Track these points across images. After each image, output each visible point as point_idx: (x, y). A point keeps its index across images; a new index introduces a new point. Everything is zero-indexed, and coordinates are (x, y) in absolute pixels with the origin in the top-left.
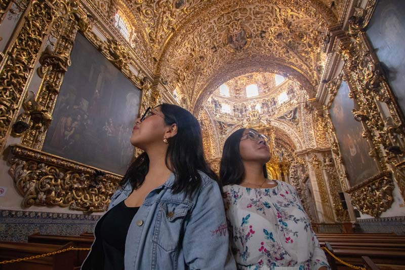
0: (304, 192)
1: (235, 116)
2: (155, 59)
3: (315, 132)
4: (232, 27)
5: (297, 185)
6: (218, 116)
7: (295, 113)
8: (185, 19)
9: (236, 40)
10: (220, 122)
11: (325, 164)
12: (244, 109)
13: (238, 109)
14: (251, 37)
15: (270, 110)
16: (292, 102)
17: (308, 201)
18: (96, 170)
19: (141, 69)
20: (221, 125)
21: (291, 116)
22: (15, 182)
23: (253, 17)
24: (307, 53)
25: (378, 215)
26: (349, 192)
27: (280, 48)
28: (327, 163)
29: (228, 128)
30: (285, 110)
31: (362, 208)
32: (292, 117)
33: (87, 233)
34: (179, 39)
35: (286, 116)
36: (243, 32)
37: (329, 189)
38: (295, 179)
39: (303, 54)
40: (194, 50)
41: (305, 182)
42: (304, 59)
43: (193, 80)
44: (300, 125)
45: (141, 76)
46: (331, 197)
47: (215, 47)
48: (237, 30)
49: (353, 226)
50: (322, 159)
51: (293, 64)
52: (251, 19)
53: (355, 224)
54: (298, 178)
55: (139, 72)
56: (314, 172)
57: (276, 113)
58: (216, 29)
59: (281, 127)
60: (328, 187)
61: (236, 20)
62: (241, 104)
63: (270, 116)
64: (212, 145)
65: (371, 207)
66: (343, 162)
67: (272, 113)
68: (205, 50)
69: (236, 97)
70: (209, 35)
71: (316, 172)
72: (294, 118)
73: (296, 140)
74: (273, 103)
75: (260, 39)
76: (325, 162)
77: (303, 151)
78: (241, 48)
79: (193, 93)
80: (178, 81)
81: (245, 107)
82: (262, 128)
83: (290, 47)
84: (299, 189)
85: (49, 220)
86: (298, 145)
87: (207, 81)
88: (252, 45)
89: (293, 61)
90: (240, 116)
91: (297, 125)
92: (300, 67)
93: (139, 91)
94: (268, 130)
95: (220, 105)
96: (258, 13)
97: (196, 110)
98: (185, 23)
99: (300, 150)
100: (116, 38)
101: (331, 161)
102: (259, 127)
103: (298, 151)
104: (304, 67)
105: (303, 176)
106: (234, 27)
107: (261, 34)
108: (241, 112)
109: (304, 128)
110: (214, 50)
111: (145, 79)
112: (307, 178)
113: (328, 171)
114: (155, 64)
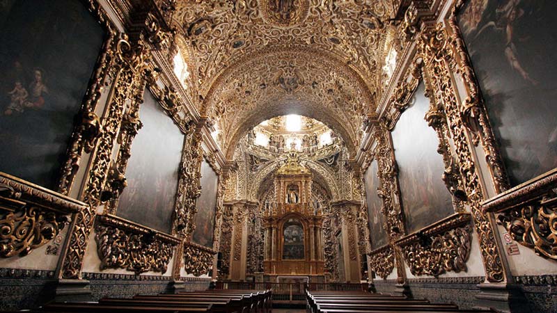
0: (335, 247)
1: (270, 150)
2: (201, 97)
3: (352, 183)
4: (286, 72)
5: (328, 238)
6: (250, 148)
7: (335, 159)
8: (240, 57)
9: (287, 83)
10: (251, 156)
11: (358, 219)
12: (281, 143)
13: (274, 142)
14: (302, 83)
15: (311, 150)
16: (334, 146)
17: (337, 257)
18: (150, 230)
19: (188, 112)
20: (252, 159)
21: (331, 162)
22: (98, 247)
23: (308, 69)
24: (352, 113)
25: (385, 277)
26: (370, 255)
27: (330, 101)
28: (360, 217)
29: (260, 163)
30: (326, 153)
31: (376, 271)
33: (138, 295)
34: (229, 77)
35: (327, 160)
36: (296, 77)
37: (358, 246)
38: (327, 230)
39: (349, 113)
40: (241, 86)
41: (337, 236)
42: (350, 118)
43: (234, 113)
44: (339, 172)
45: (187, 119)
46: (359, 255)
47: (264, 84)
48: (290, 75)
49: (369, 287)
51: (339, 118)
52: (306, 69)
53: (371, 284)
54: (330, 230)
55: (186, 114)
56: (346, 226)
57: (317, 154)
58: (269, 69)
59: (320, 171)
60: (358, 244)
61: (291, 66)
62: (278, 136)
63: (309, 156)
64: (238, 182)
65: (381, 270)
66: (369, 226)
67: (312, 154)
68: (253, 86)
69: (274, 126)
70: (261, 73)
71: (348, 226)
72: (335, 164)
73: (334, 188)
74: (315, 142)
75: (312, 88)
76: (358, 216)
77: (339, 202)
78: (291, 90)
79: (230, 127)
80: (217, 115)
81: (283, 141)
82: (300, 173)
83: (339, 103)
84: (330, 242)
85: (114, 281)
86: (334, 194)
87: (249, 115)
88: (303, 90)
89: (340, 115)
90: (277, 150)
91: (336, 172)
92: (345, 123)
93: (183, 136)
94: (306, 176)
95: (254, 134)
96: (313, 67)
97: (231, 147)
98: (239, 61)
99: (336, 200)
100: (174, 86)
102: (297, 171)
103: (334, 201)
104: (349, 124)
105: (336, 229)
106: (288, 72)
107: (313, 84)
108: (278, 147)
109: (343, 176)
110: (263, 86)
111: (191, 122)
112: (340, 231)
113: (360, 226)
114: (200, 101)
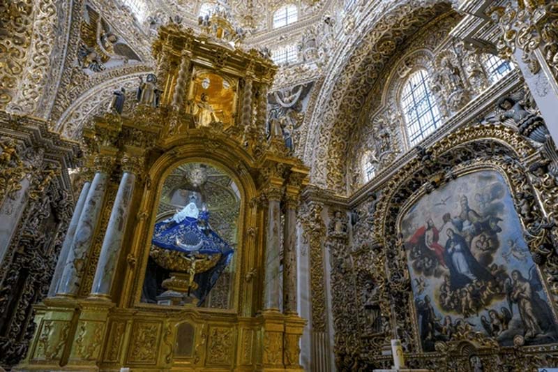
7: (302, 96)
11: (334, 234)
21: (291, 101)
28: (338, 231)
29: (115, 55)
32: (294, 102)
37: (330, 297)
46: (331, 317)
50: (327, 221)
56: (307, 247)
60: (329, 292)
71: (312, 247)
72: (297, 108)
101: (345, 230)
113: (336, 252)
